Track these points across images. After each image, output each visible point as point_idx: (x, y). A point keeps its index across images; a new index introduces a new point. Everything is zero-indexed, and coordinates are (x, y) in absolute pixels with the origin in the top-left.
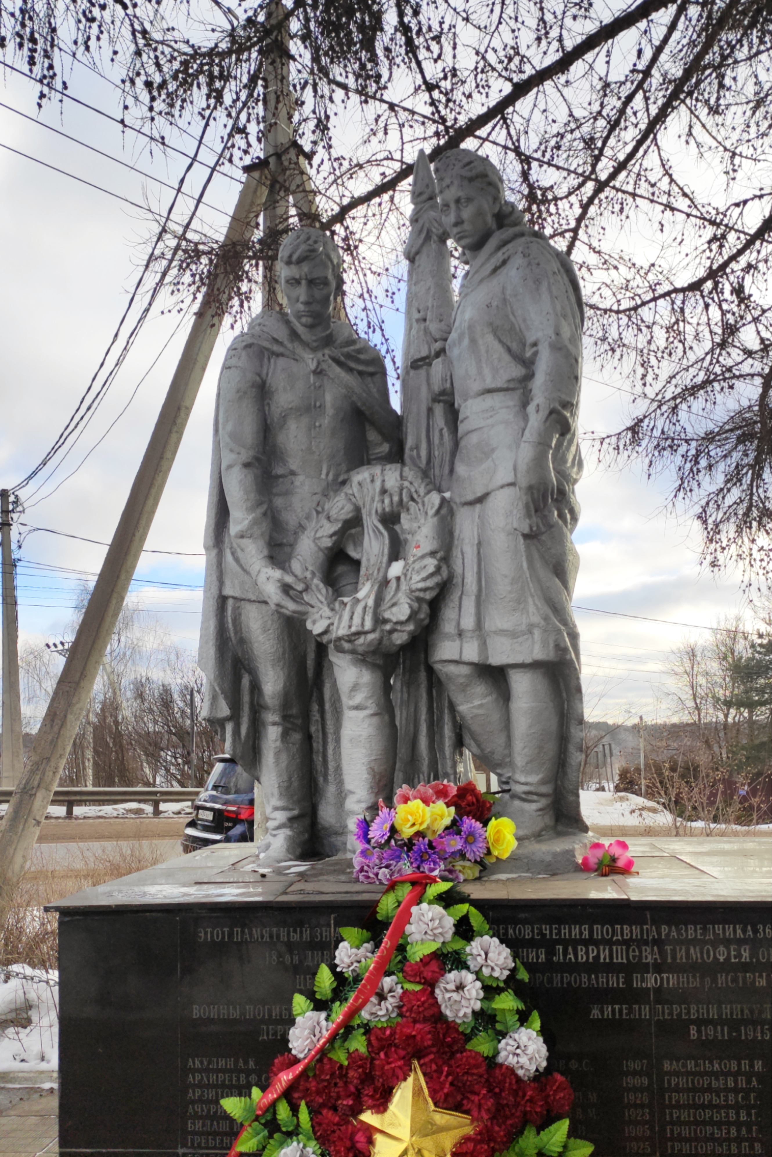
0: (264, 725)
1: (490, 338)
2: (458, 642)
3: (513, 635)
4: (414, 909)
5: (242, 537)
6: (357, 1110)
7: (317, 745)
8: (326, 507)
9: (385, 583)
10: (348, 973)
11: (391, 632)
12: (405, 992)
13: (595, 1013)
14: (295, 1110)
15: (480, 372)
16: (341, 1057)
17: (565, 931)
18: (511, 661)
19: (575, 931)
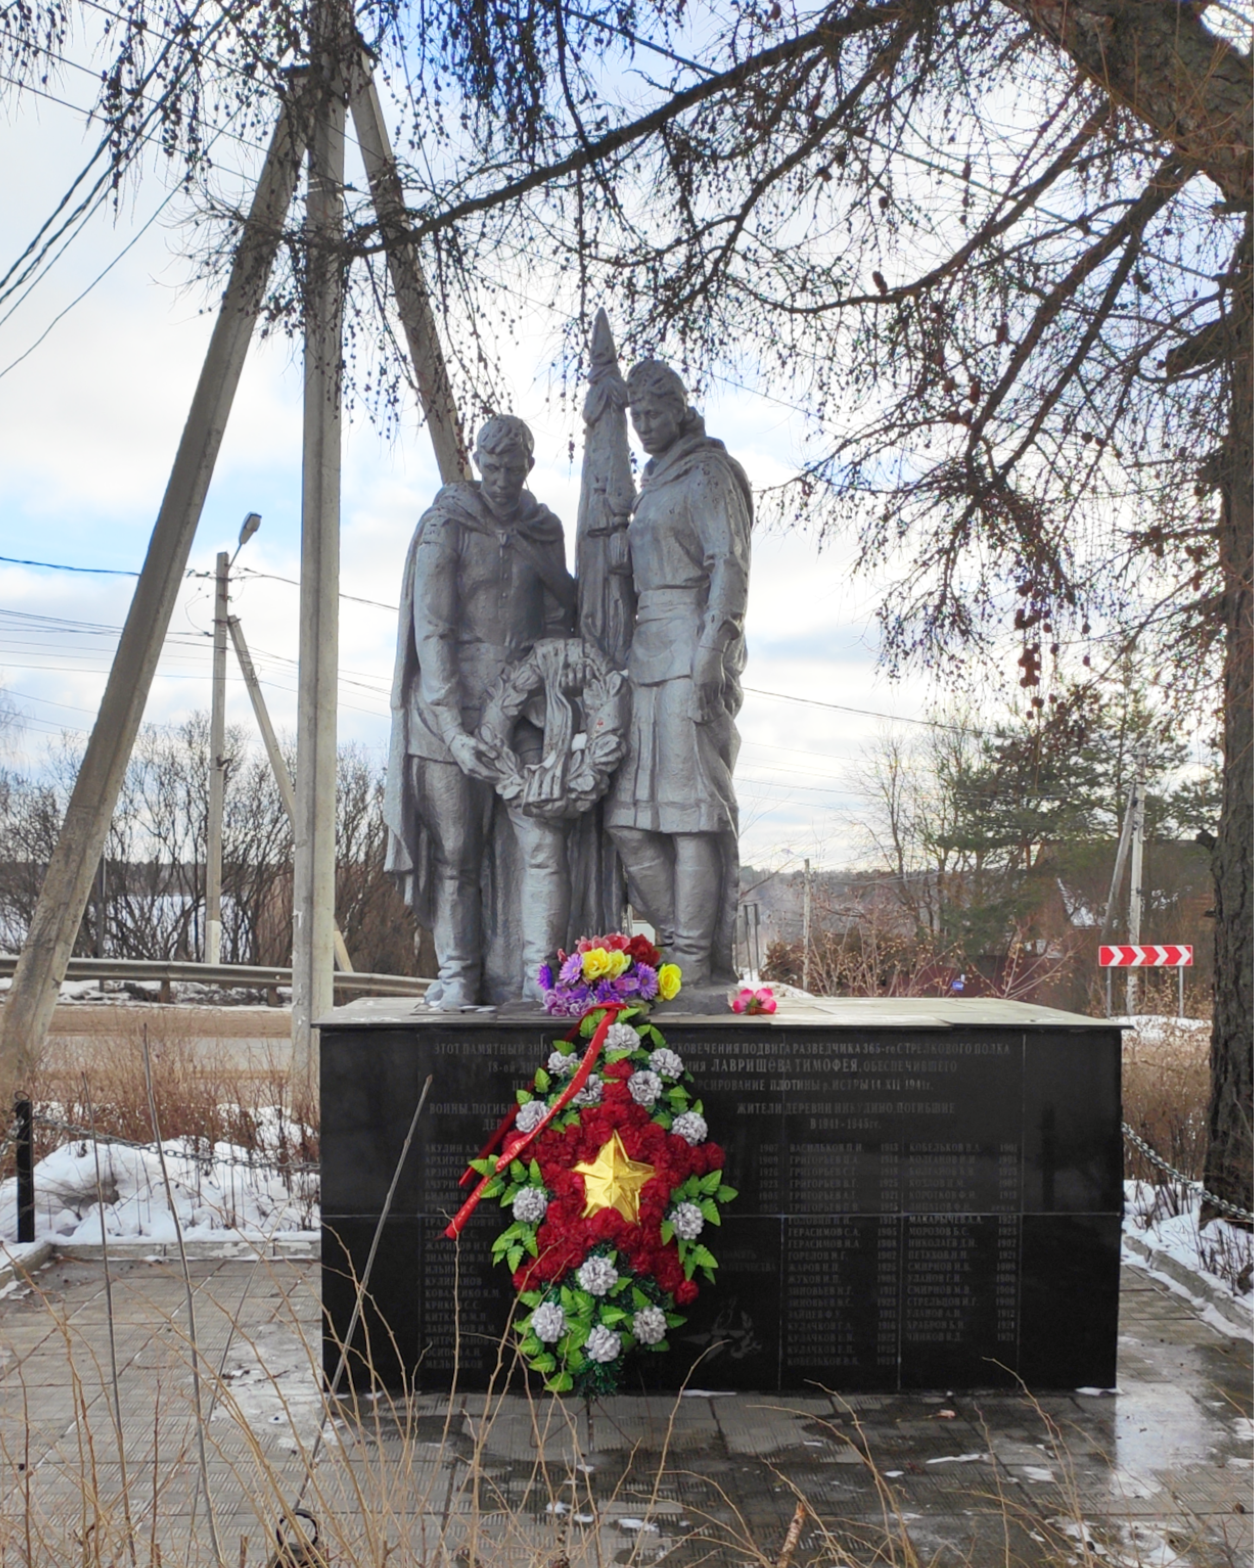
0: (441, 878)
1: (672, 540)
2: (632, 811)
3: (683, 807)
4: (610, 1028)
5: (438, 704)
6: (574, 1163)
7: (487, 899)
8: (513, 676)
9: (570, 754)
10: (561, 1074)
11: (576, 800)
12: (606, 1085)
13: (741, 1109)
14: (527, 1167)
15: (661, 568)
16: (559, 1128)
17: (721, 1048)
18: (680, 830)
19: (729, 1048)
